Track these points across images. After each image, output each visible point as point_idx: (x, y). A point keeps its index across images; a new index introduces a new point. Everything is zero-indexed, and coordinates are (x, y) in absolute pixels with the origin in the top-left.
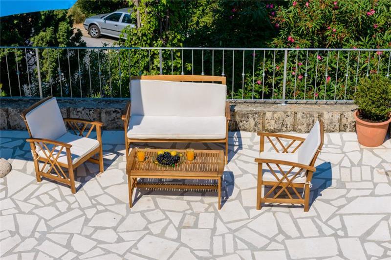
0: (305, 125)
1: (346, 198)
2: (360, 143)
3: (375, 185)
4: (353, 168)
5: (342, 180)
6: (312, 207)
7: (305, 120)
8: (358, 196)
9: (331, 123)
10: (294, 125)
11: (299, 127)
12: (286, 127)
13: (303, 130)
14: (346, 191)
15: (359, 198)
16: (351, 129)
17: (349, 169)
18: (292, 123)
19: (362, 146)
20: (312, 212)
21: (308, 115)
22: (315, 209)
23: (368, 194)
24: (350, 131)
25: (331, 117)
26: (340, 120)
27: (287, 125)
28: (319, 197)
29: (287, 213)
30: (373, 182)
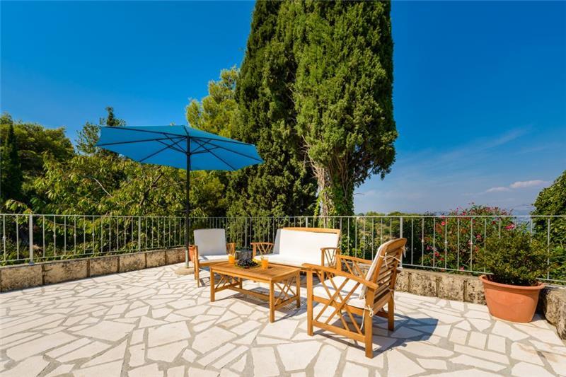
0: (420, 287)
1: (447, 362)
2: (492, 314)
3: (513, 362)
4: (473, 333)
5: (450, 340)
6: (382, 354)
7: (420, 281)
8: (474, 367)
9: (452, 289)
10: (409, 286)
11: (414, 288)
12: (400, 286)
13: (418, 292)
14: (453, 353)
15: (474, 369)
16: (480, 301)
17: (466, 333)
18: (407, 283)
19: (494, 318)
20: (378, 361)
21: (423, 277)
22: (386, 359)
23: (496, 370)
24: (479, 303)
25: (451, 283)
26: (464, 288)
27: (401, 285)
28: (400, 347)
29: (340, 350)
30: (509, 357)
